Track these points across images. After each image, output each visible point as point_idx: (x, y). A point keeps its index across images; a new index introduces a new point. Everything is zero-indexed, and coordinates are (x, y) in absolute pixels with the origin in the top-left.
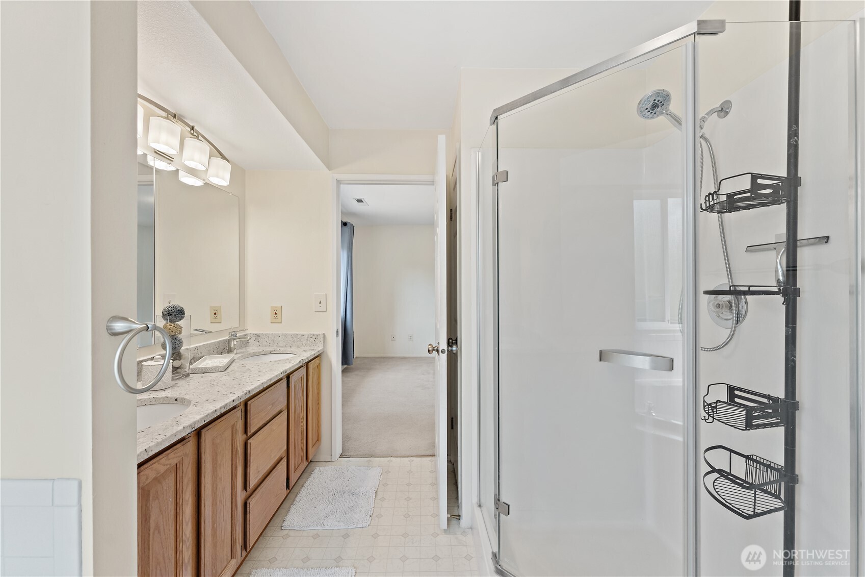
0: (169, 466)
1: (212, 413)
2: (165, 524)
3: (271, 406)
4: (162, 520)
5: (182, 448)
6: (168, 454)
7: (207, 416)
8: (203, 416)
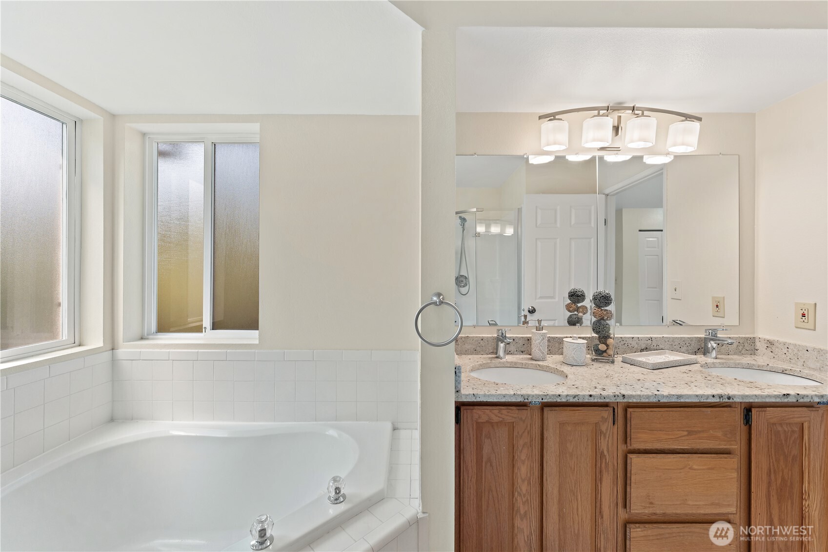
0: (501, 419)
1: (553, 395)
2: (498, 463)
3: (686, 433)
4: (494, 459)
5: (517, 411)
6: (502, 409)
7: (545, 395)
8: (541, 393)
